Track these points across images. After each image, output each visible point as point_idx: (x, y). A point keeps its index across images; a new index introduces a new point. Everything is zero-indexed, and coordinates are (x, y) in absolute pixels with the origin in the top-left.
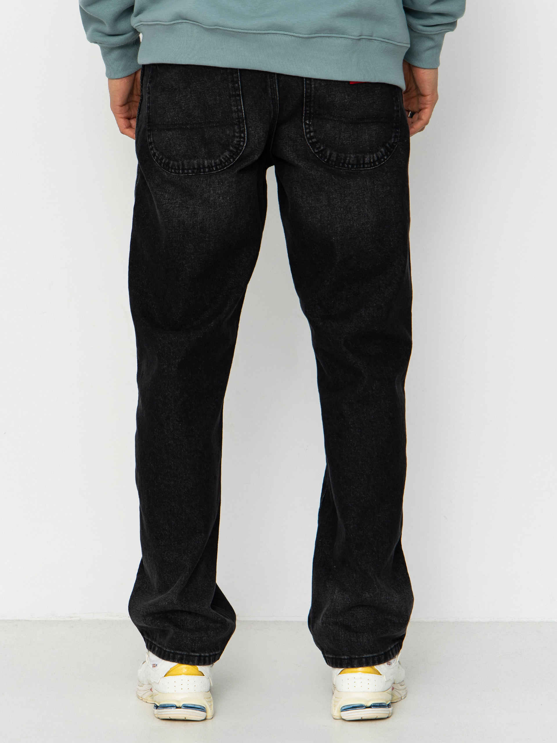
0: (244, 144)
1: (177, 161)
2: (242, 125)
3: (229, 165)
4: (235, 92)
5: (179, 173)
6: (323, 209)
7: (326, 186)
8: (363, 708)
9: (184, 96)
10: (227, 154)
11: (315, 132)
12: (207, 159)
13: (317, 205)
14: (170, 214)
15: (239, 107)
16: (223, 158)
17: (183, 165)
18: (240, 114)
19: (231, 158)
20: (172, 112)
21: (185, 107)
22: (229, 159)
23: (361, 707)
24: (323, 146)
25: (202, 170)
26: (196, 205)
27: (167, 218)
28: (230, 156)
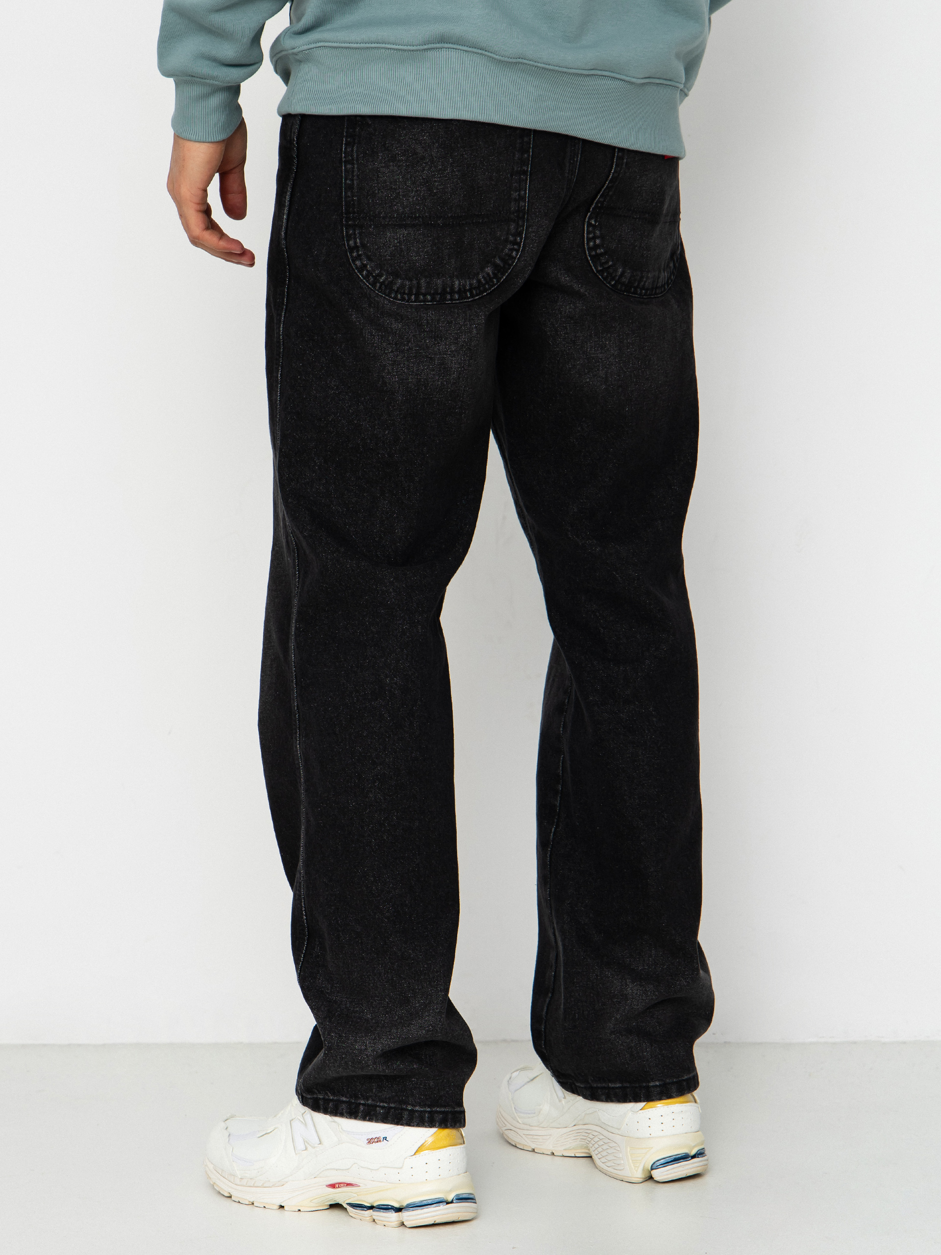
0: (517, 255)
1: (411, 280)
2: (520, 223)
3: (490, 289)
4: (521, 167)
5: (409, 300)
6: (609, 362)
7: (619, 324)
8: (688, 1159)
9: (439, 171)
10: (489, 270)
11: (602, 237)
12: (457, 278)
13: (600, 356)
14: (402, 370)
15: (523, 192)
16: (483, 277)
17: (419, 287)
18: (522, 204)
19: (494, 278)
20: (414, 197)
21: (438, 189)
22: (491, 279)
23: (685, 1157)
24: (613, 261)
25: (448, 297)
26: (446, 354)
27: (396, 375)
28: (493, 273)
